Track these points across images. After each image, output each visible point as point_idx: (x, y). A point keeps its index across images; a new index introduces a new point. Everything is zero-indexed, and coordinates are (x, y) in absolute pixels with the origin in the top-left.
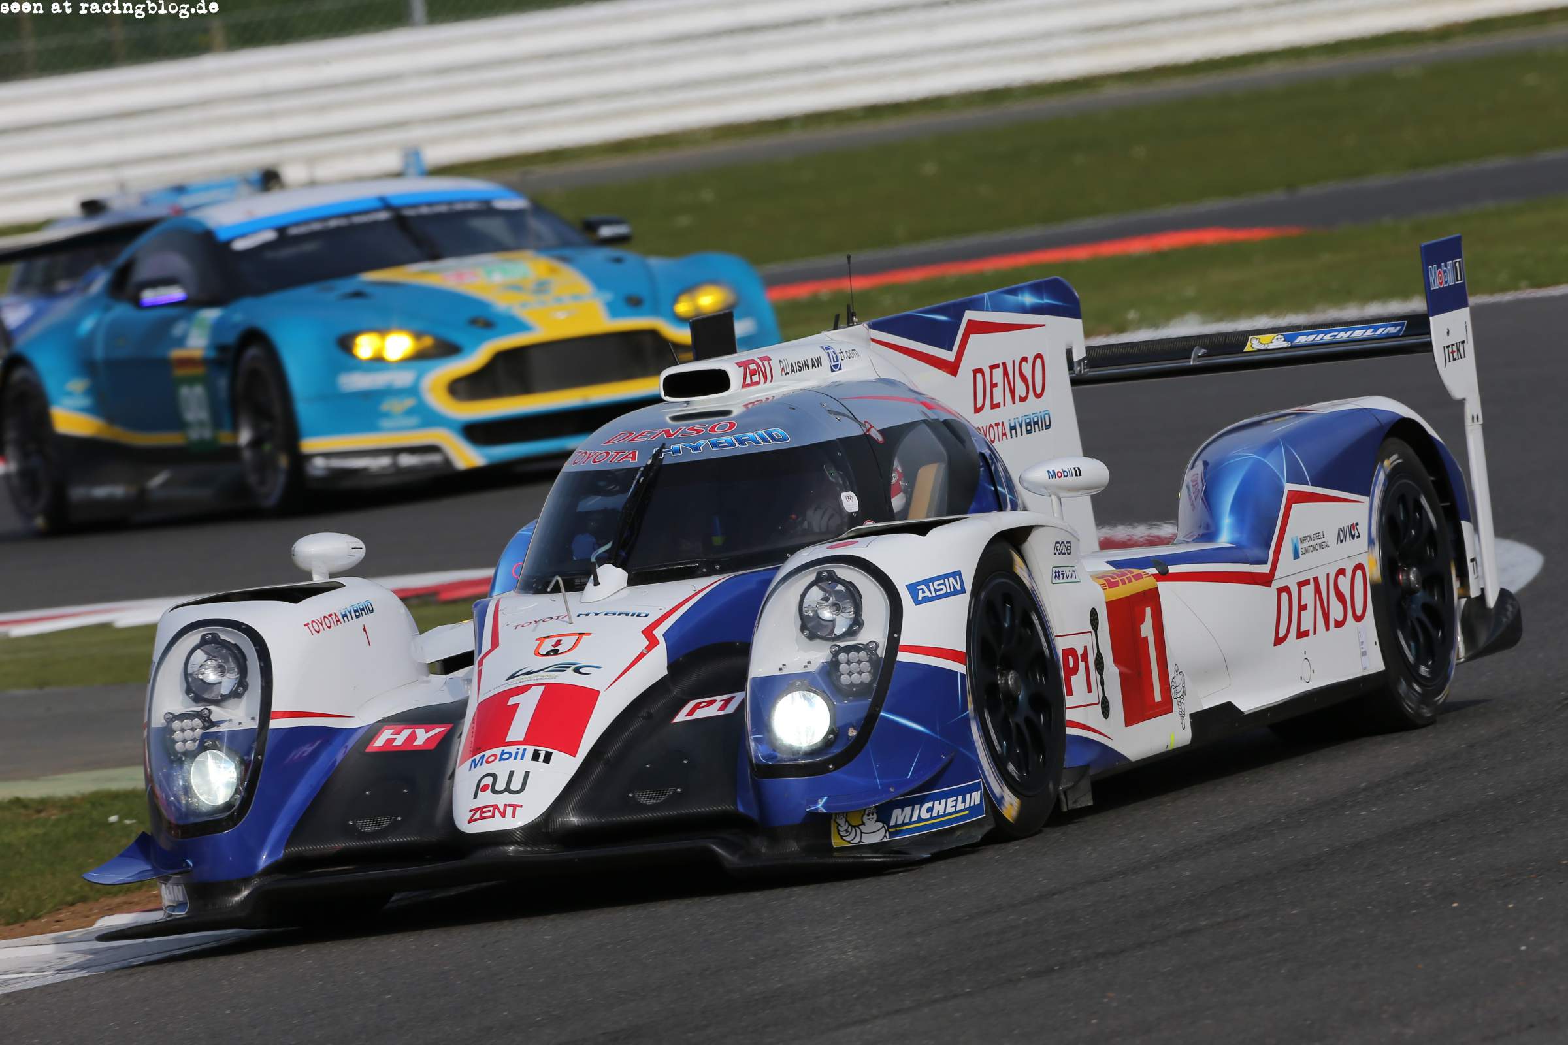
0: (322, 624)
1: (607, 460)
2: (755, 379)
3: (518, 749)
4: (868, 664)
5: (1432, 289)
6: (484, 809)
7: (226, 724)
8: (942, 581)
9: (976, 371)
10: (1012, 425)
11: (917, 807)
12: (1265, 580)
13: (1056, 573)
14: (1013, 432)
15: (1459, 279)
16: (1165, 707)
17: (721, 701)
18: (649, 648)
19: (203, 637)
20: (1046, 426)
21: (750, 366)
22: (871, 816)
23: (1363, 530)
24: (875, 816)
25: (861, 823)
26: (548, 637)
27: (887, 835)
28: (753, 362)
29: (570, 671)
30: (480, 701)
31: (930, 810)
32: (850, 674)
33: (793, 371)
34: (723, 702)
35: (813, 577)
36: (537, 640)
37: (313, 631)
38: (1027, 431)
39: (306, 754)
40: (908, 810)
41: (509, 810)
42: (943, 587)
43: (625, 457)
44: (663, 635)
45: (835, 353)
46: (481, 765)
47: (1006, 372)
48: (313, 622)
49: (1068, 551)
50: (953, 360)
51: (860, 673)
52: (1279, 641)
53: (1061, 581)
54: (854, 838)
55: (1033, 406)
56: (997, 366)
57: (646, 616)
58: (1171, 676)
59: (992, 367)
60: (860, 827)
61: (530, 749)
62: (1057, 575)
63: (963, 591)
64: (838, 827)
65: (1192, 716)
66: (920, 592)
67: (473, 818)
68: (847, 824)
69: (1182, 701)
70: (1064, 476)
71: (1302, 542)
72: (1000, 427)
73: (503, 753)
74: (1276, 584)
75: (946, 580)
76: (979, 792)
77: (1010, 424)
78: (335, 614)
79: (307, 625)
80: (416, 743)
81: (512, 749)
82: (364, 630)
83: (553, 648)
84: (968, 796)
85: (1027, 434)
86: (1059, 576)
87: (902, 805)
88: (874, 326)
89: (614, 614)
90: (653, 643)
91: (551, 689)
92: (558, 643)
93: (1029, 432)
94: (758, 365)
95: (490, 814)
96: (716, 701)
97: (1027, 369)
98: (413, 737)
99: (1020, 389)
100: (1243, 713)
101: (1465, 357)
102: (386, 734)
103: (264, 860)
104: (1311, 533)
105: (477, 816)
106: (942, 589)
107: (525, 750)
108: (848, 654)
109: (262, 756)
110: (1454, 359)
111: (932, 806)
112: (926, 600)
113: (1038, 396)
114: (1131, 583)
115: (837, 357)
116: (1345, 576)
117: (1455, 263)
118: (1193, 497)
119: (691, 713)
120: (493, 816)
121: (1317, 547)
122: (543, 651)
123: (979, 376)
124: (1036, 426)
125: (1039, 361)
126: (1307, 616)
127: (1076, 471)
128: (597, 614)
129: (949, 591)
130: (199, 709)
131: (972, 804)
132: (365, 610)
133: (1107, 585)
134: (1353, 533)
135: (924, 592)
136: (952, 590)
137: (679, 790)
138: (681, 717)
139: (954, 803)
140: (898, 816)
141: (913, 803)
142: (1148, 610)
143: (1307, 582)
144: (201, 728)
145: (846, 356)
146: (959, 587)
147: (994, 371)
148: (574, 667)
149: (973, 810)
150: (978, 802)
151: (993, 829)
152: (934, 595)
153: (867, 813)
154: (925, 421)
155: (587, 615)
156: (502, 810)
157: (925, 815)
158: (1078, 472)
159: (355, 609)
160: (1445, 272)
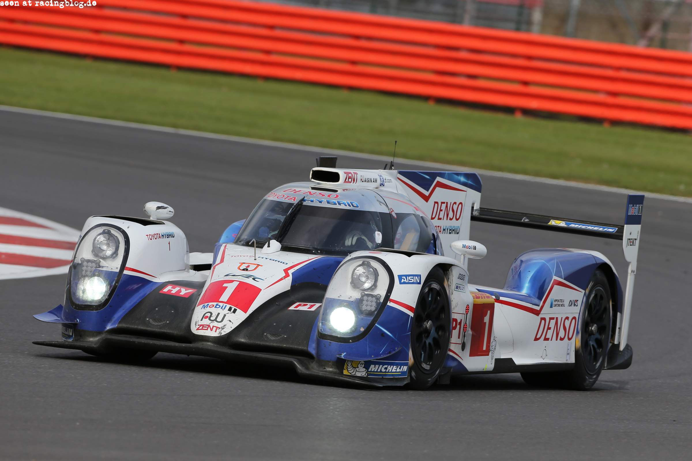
0: (153, 237)
1: (283, 198)
2: (350, 180)
3: (224, 305)
4: (375, 303)
5: (629, 214)
6: (204, 326)
7: (106, 268)
8: (412, 277)
9: (436, 203)
10: (444, 228)
11: (381, 366)
12: (537, 313)
13: (457, 286)
14: (444, 231)
15: (640, 213)
16: (486, 353)
17: (310, 305)
18: (285, 277)
19: (104, 230)
20: (457, 233)
21: (349, 174)
22: (362, 365)
23: (579, 303)
24: (363, 365)
25: (357, 367)
26: (244, 263)
27: (366, 374)
28: (350, 173)
29: (251, 279)
30: (211, 282)
31: (386, 368)
32: (367, 305)
33: (365, 181)
34: (310, 306)
35: (361, 263)
36: (240, 263)
37: (149, 238)
38: (449, 232)
39: (134, 288)
40: (377, 366)
41: (215, 329)
42: (412, 279)
43: (291, 199)
44: (292, 273)
45: (383, 179)
46: (207, 308)
47: (447, 207)
48: (150, 235)
49: (464, 279)
50: (427, 196)
51: (371, 306)
52: (536, 339)
53: (458, 290)
54: (353, 372)
55: (454, 223)
56: (444, 203)
57: (287, 264)
58: (492, 341)
59: (443, 203)
60: (356, 368)
61: (228, 306)
62: (457, 288)
63: (420, 283)
64: (347, 366)
65: (496, 360)
66: (403, 279)
67: (199, 328)
68: (351, 366)
69: (493, 352)
70: (469, 248)
71: (555, 302)
72: (439, 228)
73: (217, 305)
74: (541, 316)
75: (414, 277)
76: (407, 367)
77: (443, 228)
78: (159, 234)
79: (147, 235)
80: (180, 294)
81: (221, 304)
82: (169, 243)
83: (246, 268)
84: (402, 367)
85: (449, 234)
86: (458, 288)
87: (375, 363)
88: (400, 173)
89: (274, 260)
90: (287, 275)
91: (241, 284)
92: (248, 266)
93: (450, 233)
94: (352, 175)
95: (206, 328)
96: (307, 305)
97: (455, 207)
98: (180, 291)
99: (451, 215)
100: (515, 364)
101: (635, 245)
102: (169, 288)
103: (109, 327)
104: (559, 299)
105: (201, 328)
106: (412, 280)
107: (226, 306)
108: (368, 297)
109: (118, 284)
110: (631, 245)
111: (387, 367)
112: (404, 283)
113: (457, 220)
114: (485, 299)
115: (383, 180)
116: (568, 320)
117: (640, 206)
118: (514, 273)
119: (296, 307)
120: (207, 329)
121: (560, 305)
122: (242, 268)
123: (436, 205)
124: (453, 232)
125: (460, 205)
126: (550, 332)
127: (474, 247)
128: (266, 259)
129: (414, 282)
130: (95, 259)
131: (403, 371)
132: (170, 236)
133: (475, 297)
134: (575, 304)
135: (404, 280)
136: (416, 282)
137: (285, 336)
138: (292, 308)
139: (396, 368)
140: (372, 368)
141: (379, 364)
142: (489, 312)
143: (553, 318)
144: (95, 267)
145: (387, 181)
146: (418, 281)
147: (443, 204)
148: (253, 277)
149: (403, 373)
150: (405, 370)
151: (409, 383)
152: (408, 282)
153: (360, 363)
154: (414, 214)
155: (263, 258)
156: (211, 328)
157: (383, 370)
158: (475, 248)
159: (167, 234)
160: (635, 208)
